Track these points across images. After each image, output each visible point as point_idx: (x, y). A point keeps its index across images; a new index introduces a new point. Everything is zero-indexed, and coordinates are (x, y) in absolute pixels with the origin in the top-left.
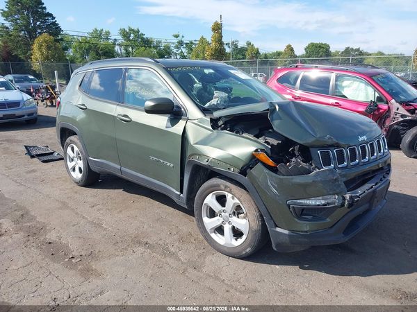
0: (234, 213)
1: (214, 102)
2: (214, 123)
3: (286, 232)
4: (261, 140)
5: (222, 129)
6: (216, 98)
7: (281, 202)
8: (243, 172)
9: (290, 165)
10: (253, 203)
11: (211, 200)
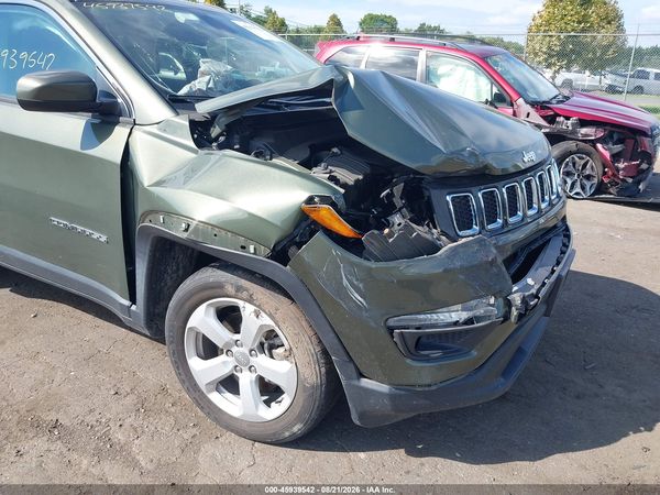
0: (262, 344)
1: (200, 84)
2: (201, 133)
3: (384, 388)
4: (319, 173)
5: (221, 147)
6: (204, 74)
7: (372, 324)
8: (280, 254)
9: (391, 235)
10: (304, 323)
11: (204, 320)
